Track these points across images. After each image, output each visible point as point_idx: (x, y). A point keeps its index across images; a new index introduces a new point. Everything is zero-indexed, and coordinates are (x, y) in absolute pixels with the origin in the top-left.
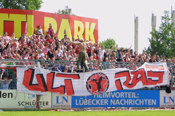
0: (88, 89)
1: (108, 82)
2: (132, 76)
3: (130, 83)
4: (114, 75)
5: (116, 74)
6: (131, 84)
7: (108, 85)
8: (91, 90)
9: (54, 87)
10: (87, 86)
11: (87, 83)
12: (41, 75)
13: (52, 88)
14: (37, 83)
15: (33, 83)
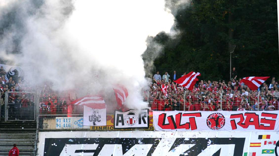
0: (208, 125)
1: (225, 120)
2: (245, 117)
3: (243, 122)
4: (230, 116)
5: (232, 115)
6: (244, 124)
7: (224, 122)
8: (210, 126)
9: (181, 124)
10: (207, 123)
11: (207, 120)
12: (172, 117)
13: (180, 125)
14: (168, 123)
15: (165, 123)
